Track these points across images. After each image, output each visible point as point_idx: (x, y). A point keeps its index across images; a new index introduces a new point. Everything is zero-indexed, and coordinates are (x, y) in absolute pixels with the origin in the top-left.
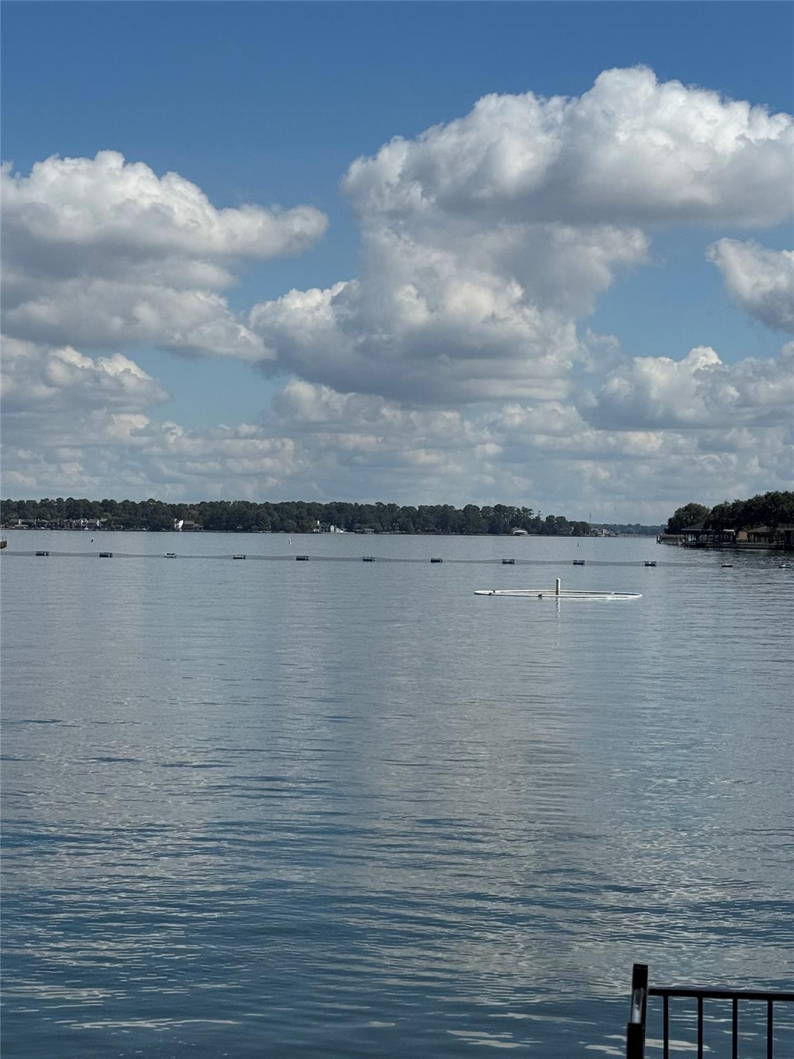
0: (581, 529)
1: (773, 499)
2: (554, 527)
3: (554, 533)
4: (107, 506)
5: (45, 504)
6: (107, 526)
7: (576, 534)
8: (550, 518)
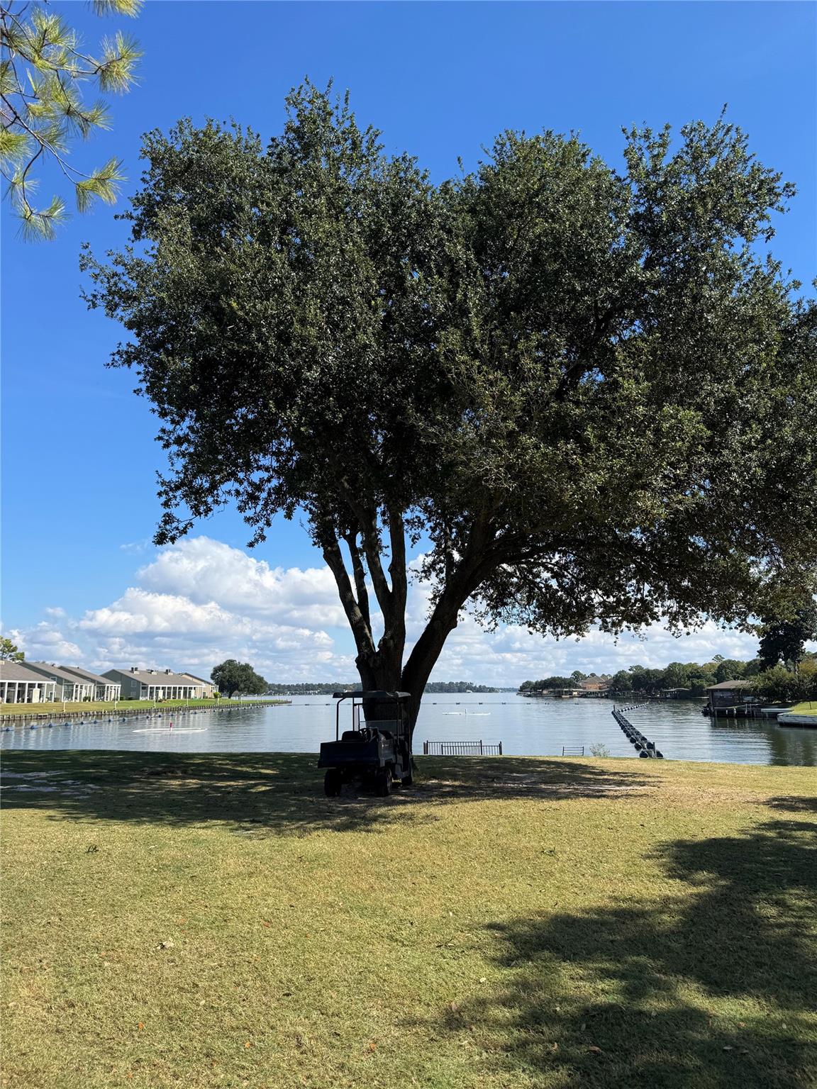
0: (492, 690)
1: (553, 679)
2: (481, 690)
3: (482, 692)
4: (320, 685)
5: (298, 686)
6: (320, 693)
7: (490, 692)
8: (480, 686)
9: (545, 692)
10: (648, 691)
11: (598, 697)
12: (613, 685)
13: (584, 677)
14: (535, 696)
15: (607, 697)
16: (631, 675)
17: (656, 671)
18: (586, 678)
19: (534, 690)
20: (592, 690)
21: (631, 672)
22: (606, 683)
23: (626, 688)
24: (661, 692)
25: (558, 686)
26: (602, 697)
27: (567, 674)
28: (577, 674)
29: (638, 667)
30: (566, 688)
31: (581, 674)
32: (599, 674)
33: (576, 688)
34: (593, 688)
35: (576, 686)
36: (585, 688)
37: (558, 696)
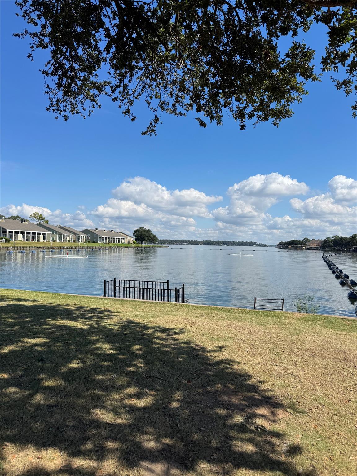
0: (265, 246)
1: (294, 241)
2: (260, 245)
4: (189, 241)
5: (179, 241)
6: (189, 244)
9: (289, 247)
10: (341, 247)
11: (315, 250)
12: (323, 244)
13: (309, 241)
14: (284, 248)
15: (320, 250)
16: (333, 240)
17: (346, 238)
18: (310, 241)
19: (284, 246)
20: (312, 246)
21: (333, 238)
22: (320, 243)
23: (330, 246)
24: (347, 248)
25: (296, 244)
26: (317, 250)
27: (301, 239)
28: (306, 239)
29: (337, 236)
30: (300, 245)
31: (308, 239)
32: (317, 239)
33: (304, 245)
34: (313, 245)
35: (305, 244)
36: (309, 245)
37: (296, 249)
